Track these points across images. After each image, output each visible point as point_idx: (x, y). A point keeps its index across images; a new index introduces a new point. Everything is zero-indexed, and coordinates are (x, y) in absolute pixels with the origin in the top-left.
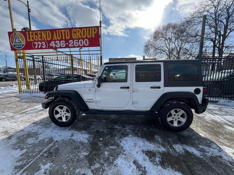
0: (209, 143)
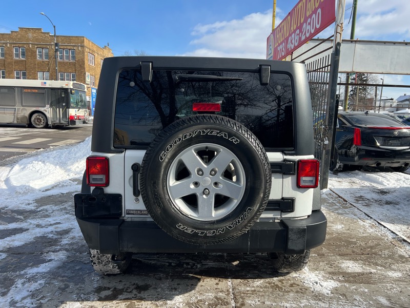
0: (40, 299)
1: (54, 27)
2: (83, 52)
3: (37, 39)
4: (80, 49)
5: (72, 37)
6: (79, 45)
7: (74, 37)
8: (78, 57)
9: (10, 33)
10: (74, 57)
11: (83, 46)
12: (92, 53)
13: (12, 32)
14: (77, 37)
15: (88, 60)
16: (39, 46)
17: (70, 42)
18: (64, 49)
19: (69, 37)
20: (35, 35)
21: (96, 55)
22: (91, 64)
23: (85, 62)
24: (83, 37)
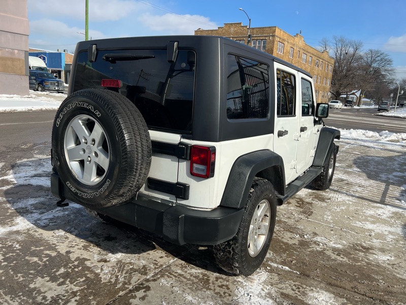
1: (250, 20)
2: (273, 42)
3: (237, 33)
4: (271, 39)
5: (266, 28)
6: (271, 35)
7: (268, 27)
8: (268, 46)
9: (217, 29)
10: (264, 47)
11: (273, 36)
12: (282, 41)
13: (219, 28)
14: (270, 27)
15: (277, 49)
16: (238, 39)
17: (263, 33)
18: (257, 40)
19: (263, 28)
20: (236, 29)
21: (286, 43)
22: (280, 53)
23: (274, 51)
24: (275, 27)
